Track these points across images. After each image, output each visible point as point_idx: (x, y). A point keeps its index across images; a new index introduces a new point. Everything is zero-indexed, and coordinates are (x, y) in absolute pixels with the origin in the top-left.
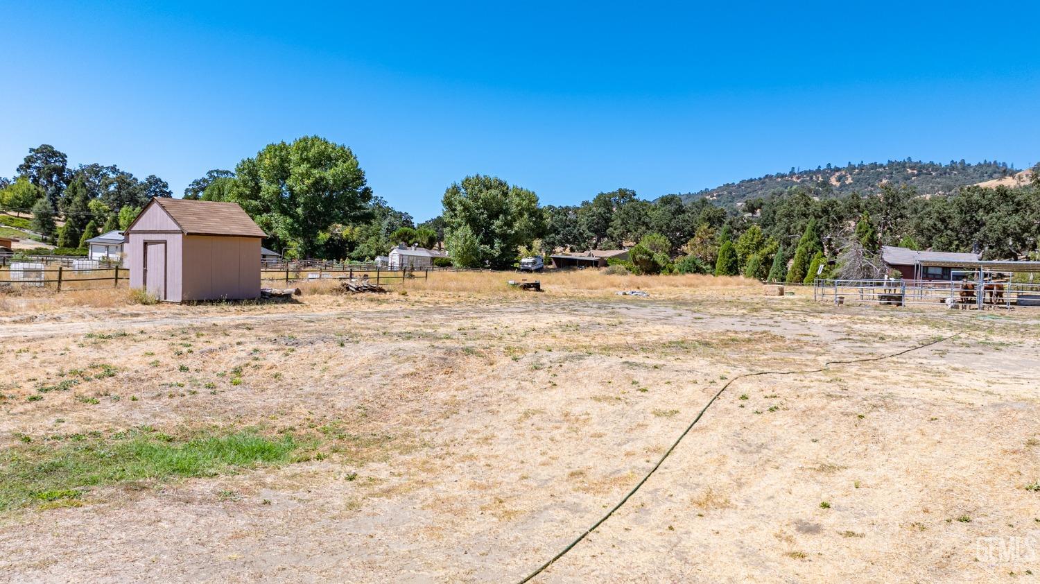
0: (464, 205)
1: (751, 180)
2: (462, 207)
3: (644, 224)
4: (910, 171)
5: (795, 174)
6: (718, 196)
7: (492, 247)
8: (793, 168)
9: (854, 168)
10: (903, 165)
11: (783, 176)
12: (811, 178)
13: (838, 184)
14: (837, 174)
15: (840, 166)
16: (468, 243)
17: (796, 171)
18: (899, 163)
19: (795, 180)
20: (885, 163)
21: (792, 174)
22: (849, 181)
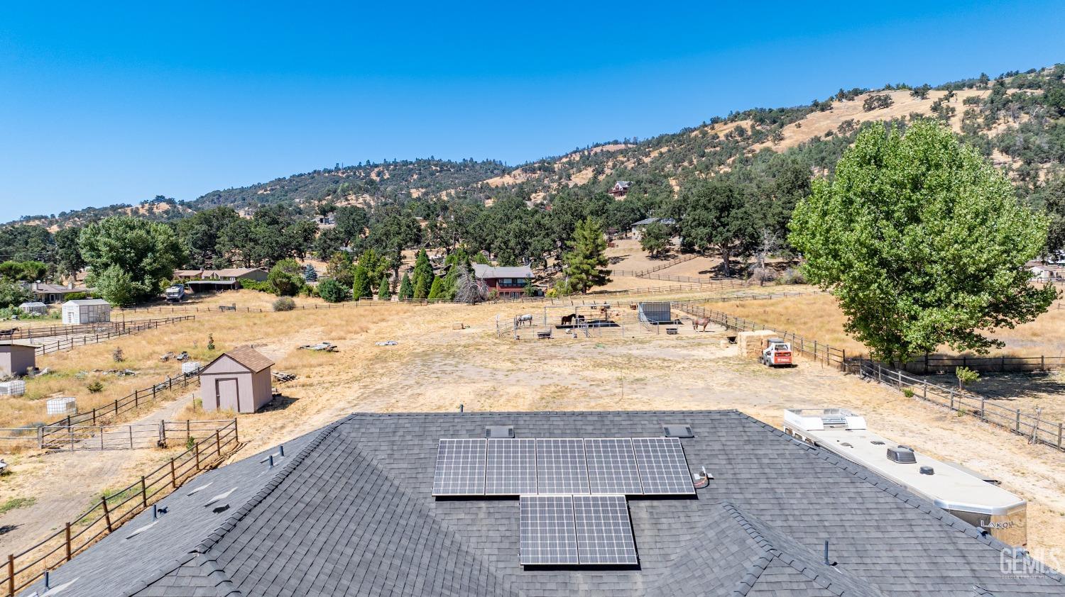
0: (109, 246)
1: (301, 175)
2: (108, 248)
3: (251, 240)
4: (434, 168)
5: (340, 170)
6: (272, 190)
7: (142, 284)
8: (338, 164)
9: (390, 165)
10: (428, 162)
11: (329, 172)
12: (355, 174)
13: (378, 179)
14: (376, 170)
15: (377, 163)
16: (121, 282)
17: (340, 167)
18: (425, 161)
19: (340, 175)
20: (414, 161)
21: (337, 169)
22: (387, 176)
